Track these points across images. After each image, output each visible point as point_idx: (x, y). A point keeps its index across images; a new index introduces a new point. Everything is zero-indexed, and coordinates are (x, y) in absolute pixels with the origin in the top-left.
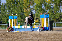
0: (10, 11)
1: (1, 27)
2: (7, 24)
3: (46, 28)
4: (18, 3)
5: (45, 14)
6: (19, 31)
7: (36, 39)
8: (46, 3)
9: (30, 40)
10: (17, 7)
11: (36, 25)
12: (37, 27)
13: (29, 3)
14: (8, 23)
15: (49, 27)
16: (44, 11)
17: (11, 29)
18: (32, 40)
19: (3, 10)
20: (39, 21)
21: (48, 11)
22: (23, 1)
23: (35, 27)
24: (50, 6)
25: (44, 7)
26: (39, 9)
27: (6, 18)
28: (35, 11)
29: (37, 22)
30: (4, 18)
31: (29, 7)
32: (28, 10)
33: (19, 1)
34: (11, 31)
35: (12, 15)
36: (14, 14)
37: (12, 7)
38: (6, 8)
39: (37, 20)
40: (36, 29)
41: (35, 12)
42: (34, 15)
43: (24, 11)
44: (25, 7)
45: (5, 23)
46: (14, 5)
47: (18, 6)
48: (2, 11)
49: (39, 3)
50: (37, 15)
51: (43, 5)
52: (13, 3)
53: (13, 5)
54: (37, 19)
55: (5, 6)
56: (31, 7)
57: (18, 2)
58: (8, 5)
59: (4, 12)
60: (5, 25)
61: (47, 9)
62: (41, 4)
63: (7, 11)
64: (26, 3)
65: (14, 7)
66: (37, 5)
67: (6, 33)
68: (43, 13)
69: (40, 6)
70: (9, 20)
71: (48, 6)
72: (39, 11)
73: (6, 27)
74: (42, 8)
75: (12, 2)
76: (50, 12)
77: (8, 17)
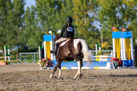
0: (45, 22)
1: (28, 58)
2: (40, 53)
3: (125, 61)
4: (63, 7)
5: (124, 30)
6: (66, 68)
7: (105, 85)
8: (124, 6)
9: (91, 87)
10: (60, 15)
11: (102, 54)
12: (107, 60)
13: (85, 7)
14: (42, 50)
15: (132, 59)
16: (121, 23)
17: (49, 64)
18: (97, 88)
19: (30, 20)
20: (109, 46)
21: (129, 24)
22: (73, 1)
23: (101, 58)
24: (133, 13)
25: (119, 15)
26: (108, 18)
27: (37, 38)
28: (99, 23)
29: (104, 48)
30: (31, 39)
31: (87, 16)
32: (84, 22)
33: (65, 2)
34: (48, 66)
35: (50, 32)
36: (54, 30)
37: (50, 14)
38: (36, 16)
39: (106, 43)
40: (104, 64)
41: (101, 26)
42: (99, 32)
43: (76, 23)
44: (77, 15)
45: (36, 50)
46: (54, 10)
47: (61, 13)
48: (28, 23)
49: (108, 5)
50: (104, 33)
51: (117, 9)
52: (52, 5)
53: (51, 11)
54: (104, 40)
55: (33, 13)
56: (91, 14)
57: (63, 5)
58: (41, 11)
59: (32, 27)
60: (34, 53)
61: (127, 20)
62: (114, 8)
63: (39, 24)
64: (79, 7)
65: (53, 15)
66: (105, 9)
67: (38, 72)
68: (118, 28)
69: (111, 13)
70: (45, 43)
71: (128, 12)
72: (109, 24)
73: (37, 59)
74: (115, 17)
75: (48, 4)
76: (133, 27)
77: (42, 36)
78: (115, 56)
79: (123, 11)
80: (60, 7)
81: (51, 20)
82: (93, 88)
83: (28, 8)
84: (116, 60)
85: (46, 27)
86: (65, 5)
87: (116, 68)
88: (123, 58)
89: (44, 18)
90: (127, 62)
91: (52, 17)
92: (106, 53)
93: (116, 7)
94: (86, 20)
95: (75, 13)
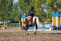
0: (22, 10)
1: (14, 26)
2: (20, 23)
3: (58, 27)
4: (30, 2)
6: (31, 30)
7: (49, 38)
8: (57, 2)
10: (29, 6)
11: (48, 24)
12: (50, 26)
13: (40, 2)
16: (56, 10)
17: (24, 28)
18: (45, 39)
20: (51, 20)
21: (60, 10)
23: (47, 26)
25: (55, 6)
26: (50, 8)
27: (19, 17)
28: (46, 10)
29: (49, 21)
31: (41, 7)
32: (39, 10)
35: (25, 14)
36: (26, 13)
37: (24, 6)
38: (18, 7)
39: (49, 19)
40: (48, 28)
41: (47, 11)
42: (46, 14)
43: (36, 10)
44: (37, 6)
45: (18, 22)
46: (26, 4)
47: (30, 5)
48: (15, 10)
49: (51, 2)
50: (49, 14)
51: (54, 4)
54: (49, 18)
55: (17, 5)
56: (43, 6)
57: (30, 1)
58: (20, 4)
59: (16, 12)
60: (17, 24)
61: (59, 8)
62: (53, 3)
63: (20, 10)
64: (38, 3)
65: (26, 6)
66: (49, 4)
67: (19, 32)
68: (55, 12)
69: (52, 5)
70: (22, 19)
71: (59, 5)
72: (51, 10)
73: (19, 26)
74: (53, 7)
75: (24, 1)
77: (21, 16)
78: (53, 25)
79: (57, 4)
80: (29, 3)
81: (25, 9)
82: (44, 39)
83: (15, 3)
84: (54, 26)
85: (23, 11)
86: (31, 2)
87: (54, 30)
88: (57, 26)
89: (22, 8)
90: (59, 27)
91: (25, 7)
92: (49, 23)
93: (54, 2)
94: (40, 9)
95: (36, 5)
